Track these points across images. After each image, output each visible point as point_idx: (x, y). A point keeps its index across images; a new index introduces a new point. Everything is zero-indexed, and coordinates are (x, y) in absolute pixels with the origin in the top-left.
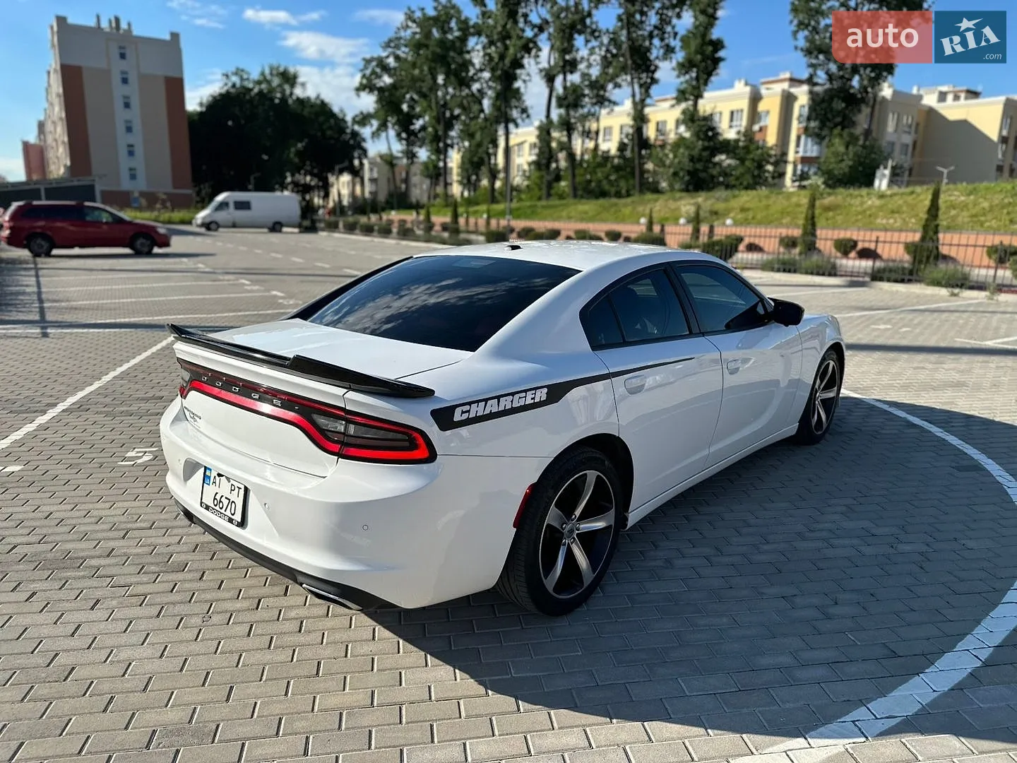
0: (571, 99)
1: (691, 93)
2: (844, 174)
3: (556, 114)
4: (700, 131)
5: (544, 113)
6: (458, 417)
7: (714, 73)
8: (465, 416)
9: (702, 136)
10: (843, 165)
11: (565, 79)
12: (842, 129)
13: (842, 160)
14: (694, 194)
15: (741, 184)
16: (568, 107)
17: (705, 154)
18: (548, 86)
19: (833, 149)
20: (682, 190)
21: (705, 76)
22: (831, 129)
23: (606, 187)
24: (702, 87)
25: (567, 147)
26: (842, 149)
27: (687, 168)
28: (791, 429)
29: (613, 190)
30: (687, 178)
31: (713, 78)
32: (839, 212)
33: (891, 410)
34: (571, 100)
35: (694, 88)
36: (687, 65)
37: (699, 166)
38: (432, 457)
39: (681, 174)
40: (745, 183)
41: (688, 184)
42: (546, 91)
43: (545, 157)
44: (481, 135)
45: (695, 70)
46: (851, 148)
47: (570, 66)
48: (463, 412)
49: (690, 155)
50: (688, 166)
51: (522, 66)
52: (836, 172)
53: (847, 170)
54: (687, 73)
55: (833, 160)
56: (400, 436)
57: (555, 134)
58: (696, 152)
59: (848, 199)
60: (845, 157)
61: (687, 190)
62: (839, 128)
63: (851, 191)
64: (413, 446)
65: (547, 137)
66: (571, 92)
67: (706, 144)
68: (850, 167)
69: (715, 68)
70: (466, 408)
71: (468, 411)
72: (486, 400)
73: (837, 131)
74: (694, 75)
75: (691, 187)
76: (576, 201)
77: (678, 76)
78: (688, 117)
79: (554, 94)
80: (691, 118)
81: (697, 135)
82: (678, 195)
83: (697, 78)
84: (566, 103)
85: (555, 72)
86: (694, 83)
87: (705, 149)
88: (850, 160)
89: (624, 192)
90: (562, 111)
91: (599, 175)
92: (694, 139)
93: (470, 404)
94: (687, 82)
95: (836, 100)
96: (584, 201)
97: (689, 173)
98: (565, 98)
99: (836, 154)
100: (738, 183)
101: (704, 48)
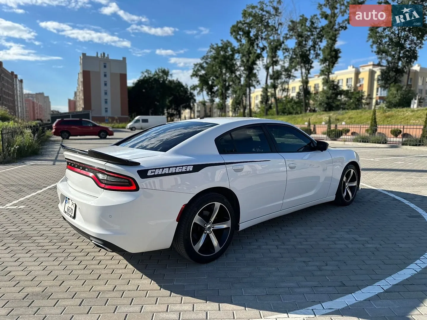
0: (276, 75)
1: (326, 72)
2: (397, 102)
3: (270, 82)
4: (331, 86)
5: (265, 82)
6: (149, 174)
7: (336, 63)
8: (153, 174)
9: (332, 88)
10: (396, 99)
11: (273, 68)
12: (395, 84)
13: (395, 97)
14: (329, 112)
15: (350, 108)
16: (274, 79)
17: (333, 96)
18: (266, 71)
19: (391, 92)
20: (323, 111)
21: (332, 64)
22: (390, 84)
23: (292, 110)
24: (331, 68)
25: (274, 95)
26: (395, 92)
27: (325, 102)
28: (332, 198)
29: (295, 112)
30: (325, 106)
31: (336, 65)
32: (393, 118)
35: (327, 69)
36: (324, 60)
37: (331, 101)
38: (137, 189)
39: (323, 104)
40: (352, 108)
41: (326, 108)
42: (265, 73)
43: (265, 99)
44: (239, 92)
45: (328, 62)
46: (399, 91)
47: (275, 63)
48: (152, 172)
49: (326, 96)
50: (326, 101)
51: (256, 64)
52: (393, 102)
53: (398, 101)
54: (324, 63)
55: (391, 97)
56: (126, 181)
57: (269, 90)
58: (329, 95)
59: (397, 113)
60: (397, 95)
61: (326, 111)
62: (393, 83)
63: (399, 109)
64: (130, 184)
65: (266, 91)
66: (275, 73)
67: (333, 91)
68: (399, 100)
69: (336, 61)
70: (154, 170)
71: (155, 172)
72: (163, 168)
73: (392, 85)
74: (327, 64)
75: (327, 109)
76: (278, 116)
77: (321, 65)
78: (325, 81)
79: (269, 74)
80: (326, 82)
81: (329, 88)
82: (322, 113)
83: (329, 65)
84: (274, 77)
85: (269, 66)
86: (327, 67)
87: (333, 93)
88: (399, 96)
89: (299, 112)
90: (272, 81)
91: (289, 106)
92: (328, 90)
93: (155, 169)
94: (324, 67)
95: (391, 72)
96: (282, 116)
97: (326, 103)
98: (273, 75)
99: (392, 94)
100: (349, 108)
101: (331, 53)
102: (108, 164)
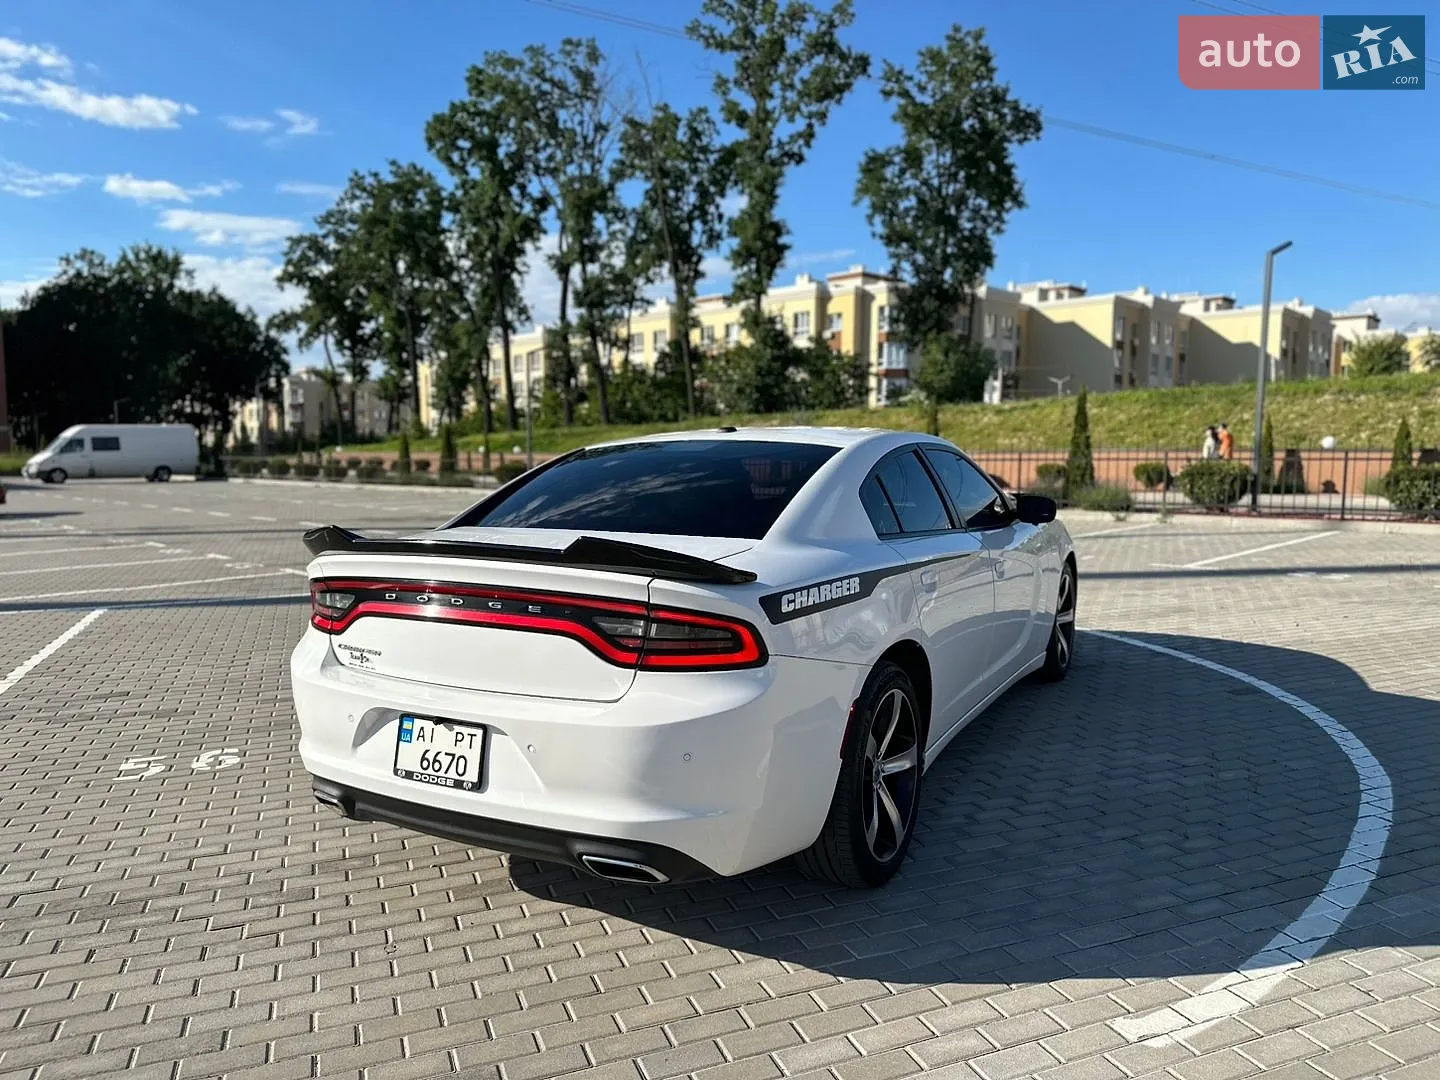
0: (594, 295)
1: (752, 289)
2: (946, 387)
3: (574, 314)
4: (766, 336)
5: (557, 312)
6: (784, 607)
7: (778, 264)
8: (791, 607)
9: (770, 343)
10: (943, 376)
11: (584, 270)
12: (938, 333)
13: (942, 371)
14: (769, 416)
15: (821, 403)
16: (591, 306)
17: (776, 365)
18: (561, 278)
19: (930, 357)
20: (750, 412)
21: (769, 268)
22: (925, 333)
23: (647, 410)
24: (765, 282)
25: (592, 358)
26: (940, 357)
27: (755, 383)
28: (1038, 659)
29: (657, 413)
30: (756, 396)
31: (778, 271)
32: (950, 432)
33: (1125, 640)
34: (594, 297)
35: (755, 282)
36: (744, 253)
37: (769, 380)
38: (762, 659)
39: (748, 390)
40: (826, 402)
41: (757, 403)
42: (559, 285)
43: (561, 368)
44: (469, 341)
45: (754, 260)
46: (951, 354)
47: (588, 253)
48: (789, 602)
49: (757, 366)
50: (757, 381)
51: (521, 252)
52: (936, 385)
53: (948, 382)
54: (742, 265)
55: (930, 370)
56: (720, 634)
57: (575, 341)
58: (763, 363)
59: (959, 417)
60: (945, 367)
61: (757, 411)
62: (934, 331)
63: (961, 406)
64: (738, 644)
65: (564, 345)
66: (593, 287)
67: (776, 352)
68: (953, 379)
69: (779, 259)
70: (791, 596)
71: (794, 601)
73: (931, 335)
74: (753, 266)
75: (761, 408)
76: (610, 427)
77: (734, 268)
78: (750, 319)
79: (570, 289)
80: (755, 321)
81: (764, 341)
82: (746, 417)
83: (758, 271)
84: (588, 299)
85: (570, 260)
86: (754, 276)
87: (774, 359)
88: (951, 370)
89: (670, 415)
90: (583, 311)
91: (636, 393)
92: (761, 346)
93: (794, 591)
94: (744, 275)
95: (927, 297)
96: (620, 427)
97: (758, 389)
98: (587, 293)
99: (934, 363)
100: (817, 402)
101: (765, 233)
102: (658, 583)
